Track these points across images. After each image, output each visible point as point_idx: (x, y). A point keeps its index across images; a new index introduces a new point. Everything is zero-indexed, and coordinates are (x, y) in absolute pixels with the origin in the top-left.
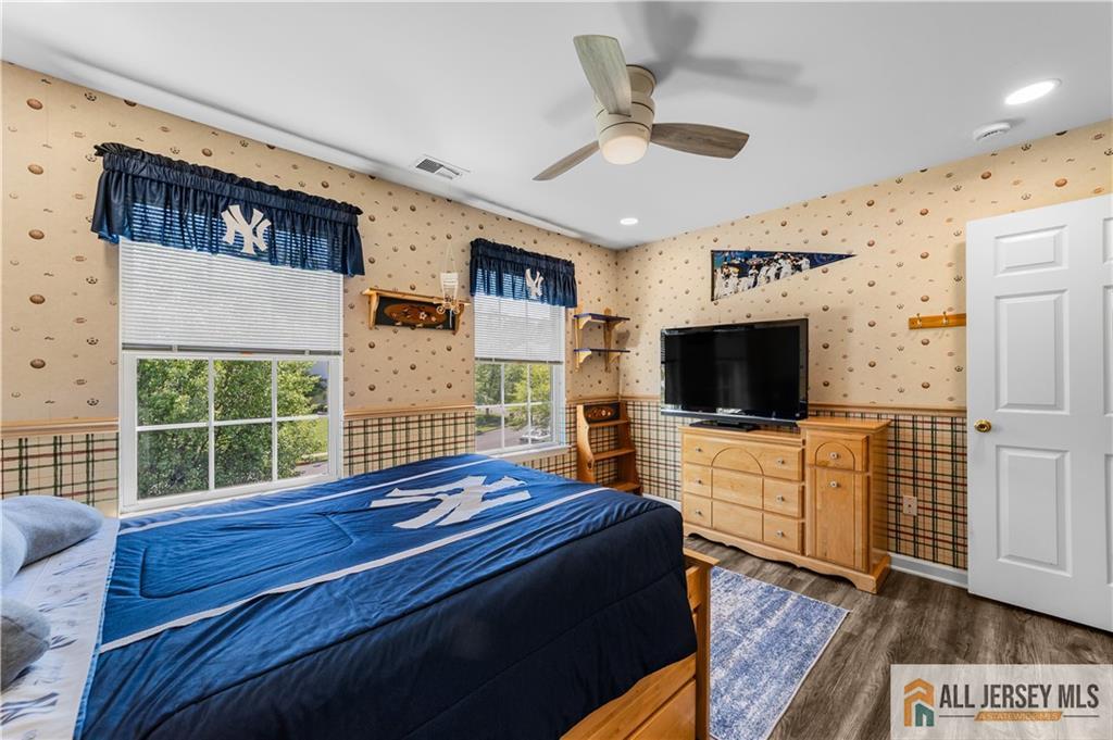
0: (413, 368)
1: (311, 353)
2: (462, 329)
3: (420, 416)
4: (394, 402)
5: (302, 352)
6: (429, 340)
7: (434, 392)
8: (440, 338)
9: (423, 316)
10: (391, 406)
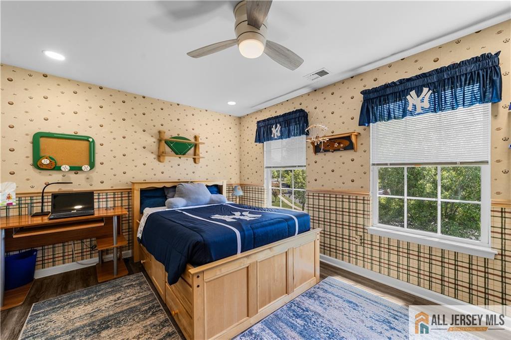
0: (333, 171)
1: (298, 166)
2: (360, 148)
3: (336, 195)
4: (324, 186)
5: (296, 166)
6: (341, 156)
7: (343, 183)
8: (347, 155)
9: (336, 145)
10: (323, 188)
